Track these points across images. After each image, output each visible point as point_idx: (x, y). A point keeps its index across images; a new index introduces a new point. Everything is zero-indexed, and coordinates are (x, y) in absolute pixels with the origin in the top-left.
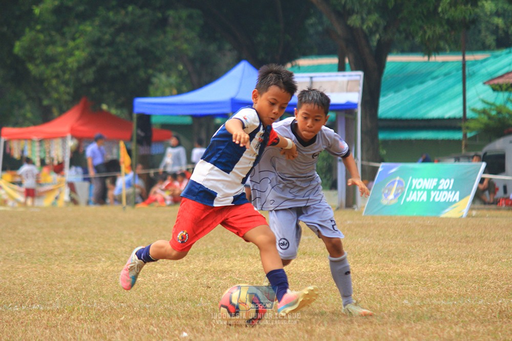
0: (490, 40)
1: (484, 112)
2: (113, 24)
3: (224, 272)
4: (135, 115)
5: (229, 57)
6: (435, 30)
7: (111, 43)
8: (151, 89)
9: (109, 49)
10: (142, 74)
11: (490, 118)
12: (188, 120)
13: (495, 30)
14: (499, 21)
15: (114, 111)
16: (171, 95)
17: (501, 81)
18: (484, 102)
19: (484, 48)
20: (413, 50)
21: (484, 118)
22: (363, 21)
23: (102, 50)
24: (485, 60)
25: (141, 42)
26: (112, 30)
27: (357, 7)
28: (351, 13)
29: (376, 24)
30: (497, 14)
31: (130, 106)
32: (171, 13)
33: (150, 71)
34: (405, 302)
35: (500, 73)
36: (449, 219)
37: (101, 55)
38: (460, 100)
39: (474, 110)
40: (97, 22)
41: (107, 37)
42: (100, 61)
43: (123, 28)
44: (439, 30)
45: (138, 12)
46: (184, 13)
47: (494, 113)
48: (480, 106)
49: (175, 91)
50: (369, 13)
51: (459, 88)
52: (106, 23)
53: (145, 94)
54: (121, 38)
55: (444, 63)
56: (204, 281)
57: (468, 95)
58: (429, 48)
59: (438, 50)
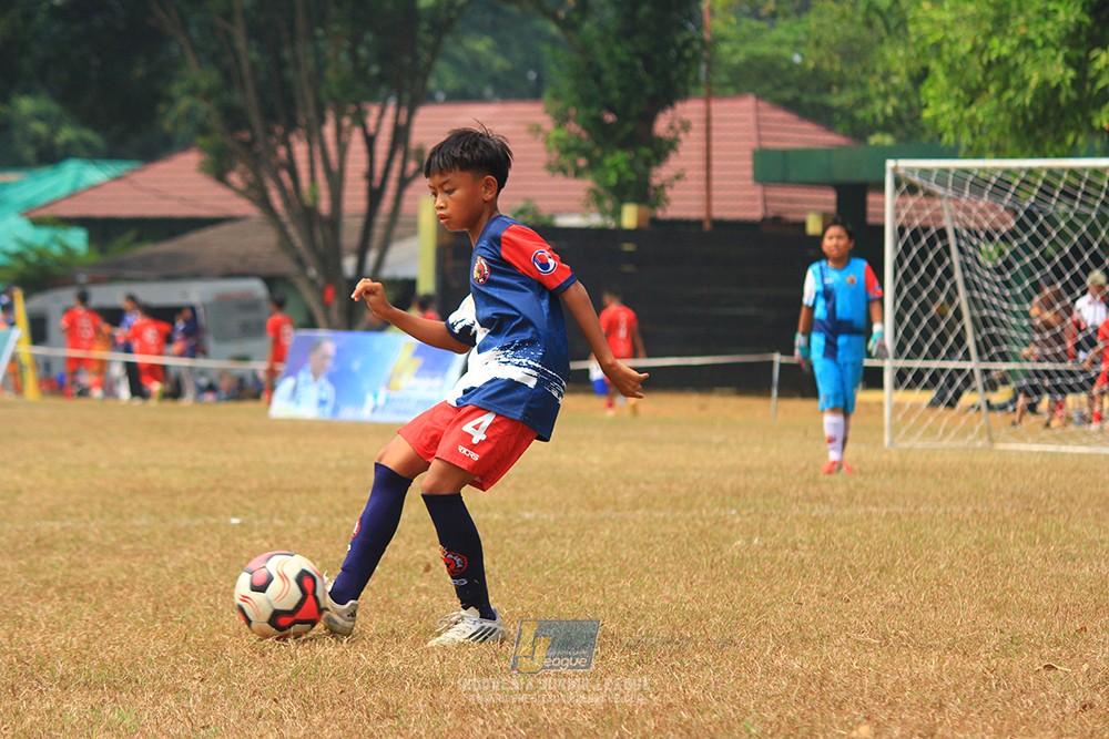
0: (29, 153)
1: (19, 256)
11: (28, 264)
13: (35, 140)
14: (39, 127)
17: (45, 213)
18: (19, 241)
19: (18, 164)
21: (19, 265)
24: (21, 183)
30: (40, 117)
35: (44, 202)
47: (32, 258)
48: (13, 247)
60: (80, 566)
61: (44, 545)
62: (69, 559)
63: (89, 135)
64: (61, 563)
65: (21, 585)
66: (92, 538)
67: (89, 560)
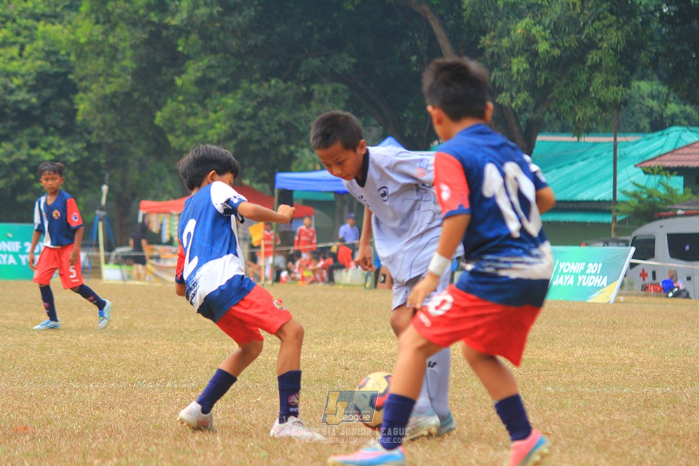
0: (645, 122)
1: (635, 195)
2: (256, 96)
3: (363, 354)
4: (276, 191)
5: (375, 132)
6: (585, 112)
7: (253, 117)
8: (295, 164)
9: (251, 123)
10: (284, 150)
11: (641, 201)
12: (331, 197)
13: (650, 113)
14: (654, 104)
15: (255, 186)
16: (314, 170)
17: (652, 164)
18: (635, 184)
19: (638, 130)
20: (564, 130)
21: (635, 202)
22: (512, 99)
23: (243, 124)
24: (637, 142)
25: (284, 116)
26: (254, 103)
27: (506, 86)
28: (500, 90)
29: (525, 102)
31: (271, 181)
32: (315, 87)
33: (292, 148)
34: (549, 388)
35: (652, 156)
36: (595, 304)
37: (243, 129)
38: (611, 181)
39: (624, 192)
40: (240, 94)
41: (249, 110)
42: (241, 135)
43: (267, 101)
44: (590, 112)
45: (282, 85)
46: (329, 88)
47: (645, 196)
48: (631, 189)
49: (318, 167)
50: (518, 91)
51: (610, 170)
52: (249, 95)
53: (287, 169)
54: (263, 112)
55: (595, 144)
56: (342, 362)
57: (619, 177)
58: (580, 129)
59: (589, 131)
60: (676, 420)
61: (650, 404)
62: (669, 415)
63: (689, 109)
64: (663, 418)
65: (634, 433)
66: (685, 400)
67: (683, 417)
